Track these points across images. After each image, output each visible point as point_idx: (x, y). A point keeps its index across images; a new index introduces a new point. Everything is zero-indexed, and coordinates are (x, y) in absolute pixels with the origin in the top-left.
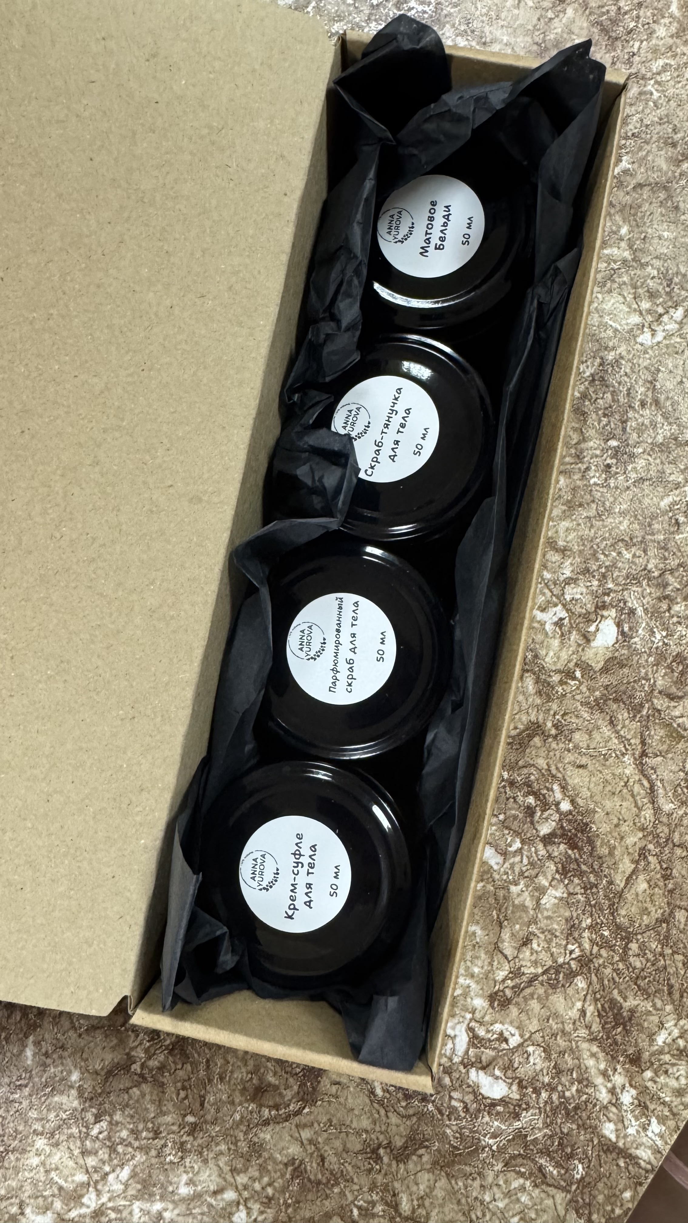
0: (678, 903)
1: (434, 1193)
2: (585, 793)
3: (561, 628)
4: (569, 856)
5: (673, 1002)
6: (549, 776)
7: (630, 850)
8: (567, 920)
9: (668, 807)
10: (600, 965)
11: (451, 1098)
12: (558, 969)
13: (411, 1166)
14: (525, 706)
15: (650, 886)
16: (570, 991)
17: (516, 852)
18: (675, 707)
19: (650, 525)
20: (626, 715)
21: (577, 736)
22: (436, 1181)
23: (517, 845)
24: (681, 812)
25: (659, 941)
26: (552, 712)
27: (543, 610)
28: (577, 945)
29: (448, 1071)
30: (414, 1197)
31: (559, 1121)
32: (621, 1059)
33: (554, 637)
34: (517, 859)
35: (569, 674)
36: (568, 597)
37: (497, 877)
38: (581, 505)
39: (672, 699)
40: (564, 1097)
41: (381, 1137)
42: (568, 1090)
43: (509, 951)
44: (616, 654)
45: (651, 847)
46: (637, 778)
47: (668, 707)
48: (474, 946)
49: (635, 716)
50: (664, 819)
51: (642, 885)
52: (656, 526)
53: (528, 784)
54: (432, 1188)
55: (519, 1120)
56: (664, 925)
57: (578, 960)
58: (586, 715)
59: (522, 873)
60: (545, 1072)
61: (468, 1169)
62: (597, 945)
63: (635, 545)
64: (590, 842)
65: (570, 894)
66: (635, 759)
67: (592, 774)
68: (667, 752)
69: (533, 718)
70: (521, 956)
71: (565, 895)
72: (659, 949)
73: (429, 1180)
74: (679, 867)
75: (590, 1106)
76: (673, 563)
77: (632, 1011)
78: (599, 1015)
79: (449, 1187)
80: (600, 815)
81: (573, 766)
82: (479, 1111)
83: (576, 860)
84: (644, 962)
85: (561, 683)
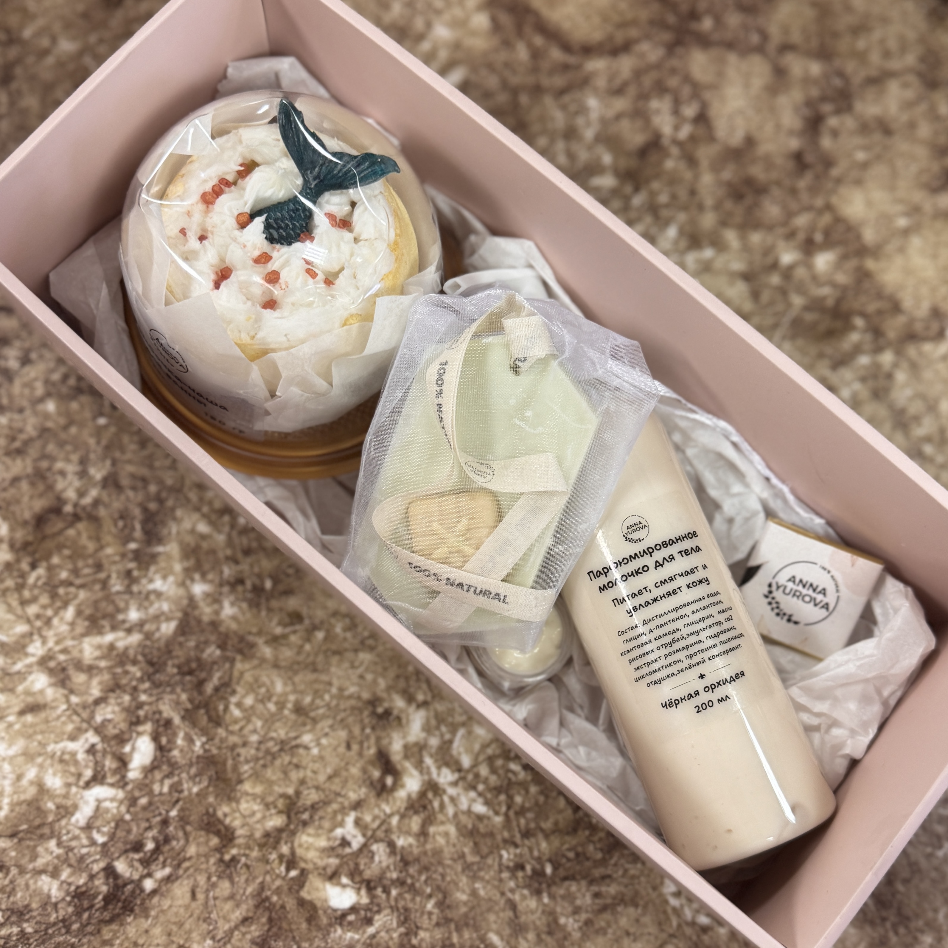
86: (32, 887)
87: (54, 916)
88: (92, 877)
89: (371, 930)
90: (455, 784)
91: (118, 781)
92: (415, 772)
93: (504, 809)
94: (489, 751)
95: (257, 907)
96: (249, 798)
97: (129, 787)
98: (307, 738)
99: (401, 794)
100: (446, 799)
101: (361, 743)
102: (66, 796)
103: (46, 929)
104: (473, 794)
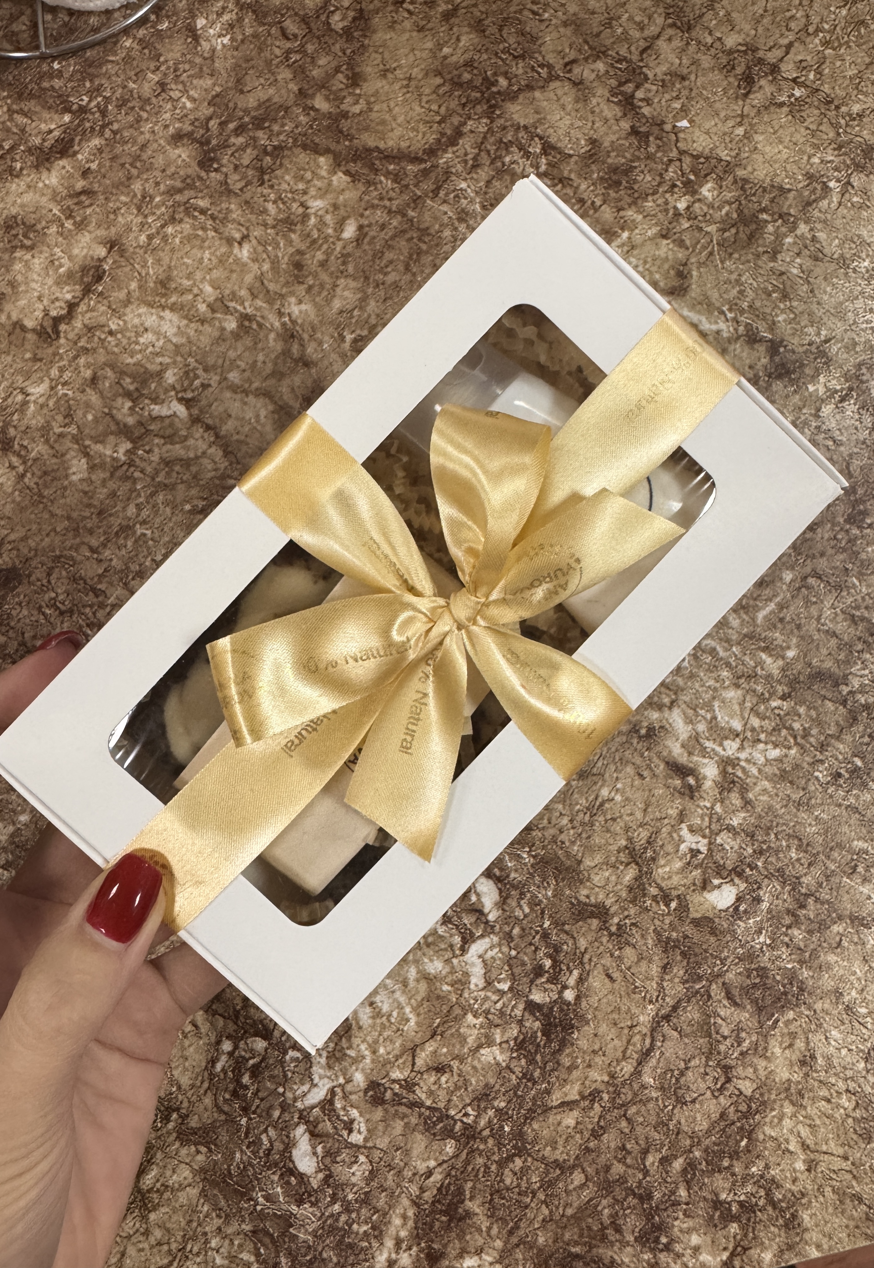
0: (585, 1165)
1: (179, 1194)
2: (594, 1000)
3: (692, 858)
4: (536, 1037)
5: (506, 1243)
6: (579, 958)
7: (587, 1082)
8: (486, 1085)
9: (648, 1079)
10: (478, 1149)
11: (266, 1131)
12: (444, 1116)
13: (184, 1151)
14: (610, 887)
15: (575, 1128)
16: (436, 1146)
17: (499, 991)
18: (725, 1007)
19: (831, 849)
20: (681, 972)
21: (628, 951)
22: (190, 1185)
23: (505, 986)
24: (654, 1095)
25: (542, 1180)
26: (626, 913)
27: (691, 830)
28: (475, 1113)
29: (284, 1107)
30: (162, 1180)
31: (328, 1241)
32: (423, 1245)
33: (681, 859)
34: (495, 998)
35: (666, 899)
36: (719, 840)
37: (466, 995)
38: (791, 782)
39: (729, 998)
40: (350, 1226)
41: (185, 1104)
42: (358, 1224)
43: (419, 1062)
44: (717, 920)
45: (606, 1097)
46: (645, 1030)
47: (720, 1001)
48: (398, 1030)
49: (687, 981)
50: (636, 1086)
51: (570, 1120)
52: (835, 854)
53: (557, 949)
54: (181, 1188)
55: (298, 1206)
56: (558, 1172)
57: (466, 1126)
58: (650, 941)
59: (487, 1012)
60: (355, 1190)
61: (223, 1203)
62: (492, 1130)
63: (806, 852)
64: (563, 1044)
65: (508, 1067)
66: (657, 1014)
67: (612, 992)
68: (687, 1036)
69: (608, 903)
70: (425, 1076)
71: (504, 1064)
72: (536, 1186)
73: (185, 1178)
74: (612, 1136)
75: (362, 1257)
76: (824, 895)
77: (468, 1214)
78: (439, 1190)
79: (194, 1202)
80: (588, 1030)
81: (605, 971)
82: (276, 1164)
83: (538, 1045)
84: (515, 1184)
85: (654, 898)
86: (479, 1066)
87: (514, 1077)
88: (520, 1022)
89: (765, 905)
90: (741, 748)
91: (485, 930)
92: (706, 761)
93: (792, 741)
94: (748, 705)
95: (665, 951)
96: (596, 870)
97: (497, 928)
98: (605, 792)
99: (708, 784)
100: (743, 763)
101: (649, 767)
102: (453, 971)
103: (515, 1094)
104: (761, 746)
